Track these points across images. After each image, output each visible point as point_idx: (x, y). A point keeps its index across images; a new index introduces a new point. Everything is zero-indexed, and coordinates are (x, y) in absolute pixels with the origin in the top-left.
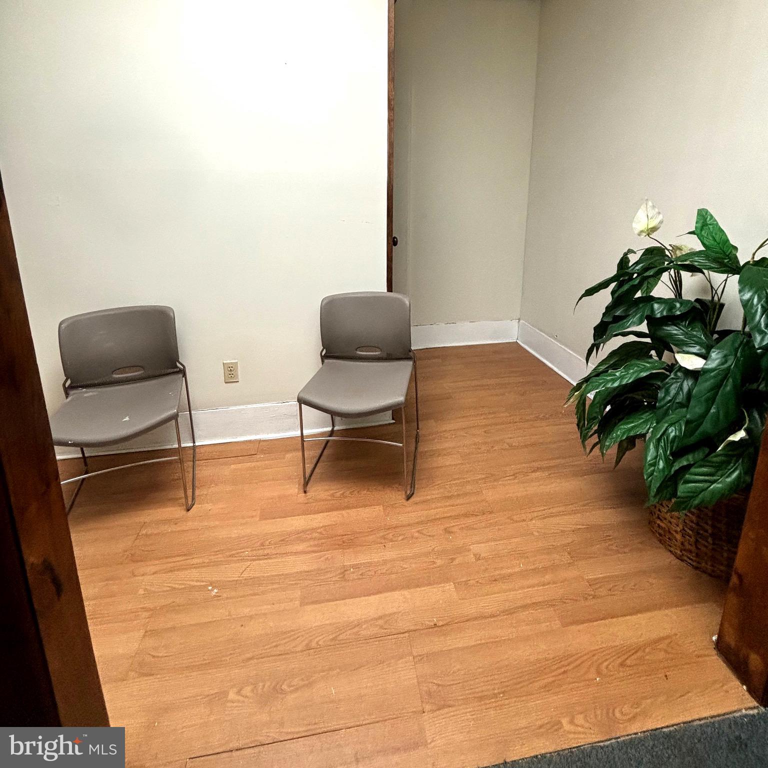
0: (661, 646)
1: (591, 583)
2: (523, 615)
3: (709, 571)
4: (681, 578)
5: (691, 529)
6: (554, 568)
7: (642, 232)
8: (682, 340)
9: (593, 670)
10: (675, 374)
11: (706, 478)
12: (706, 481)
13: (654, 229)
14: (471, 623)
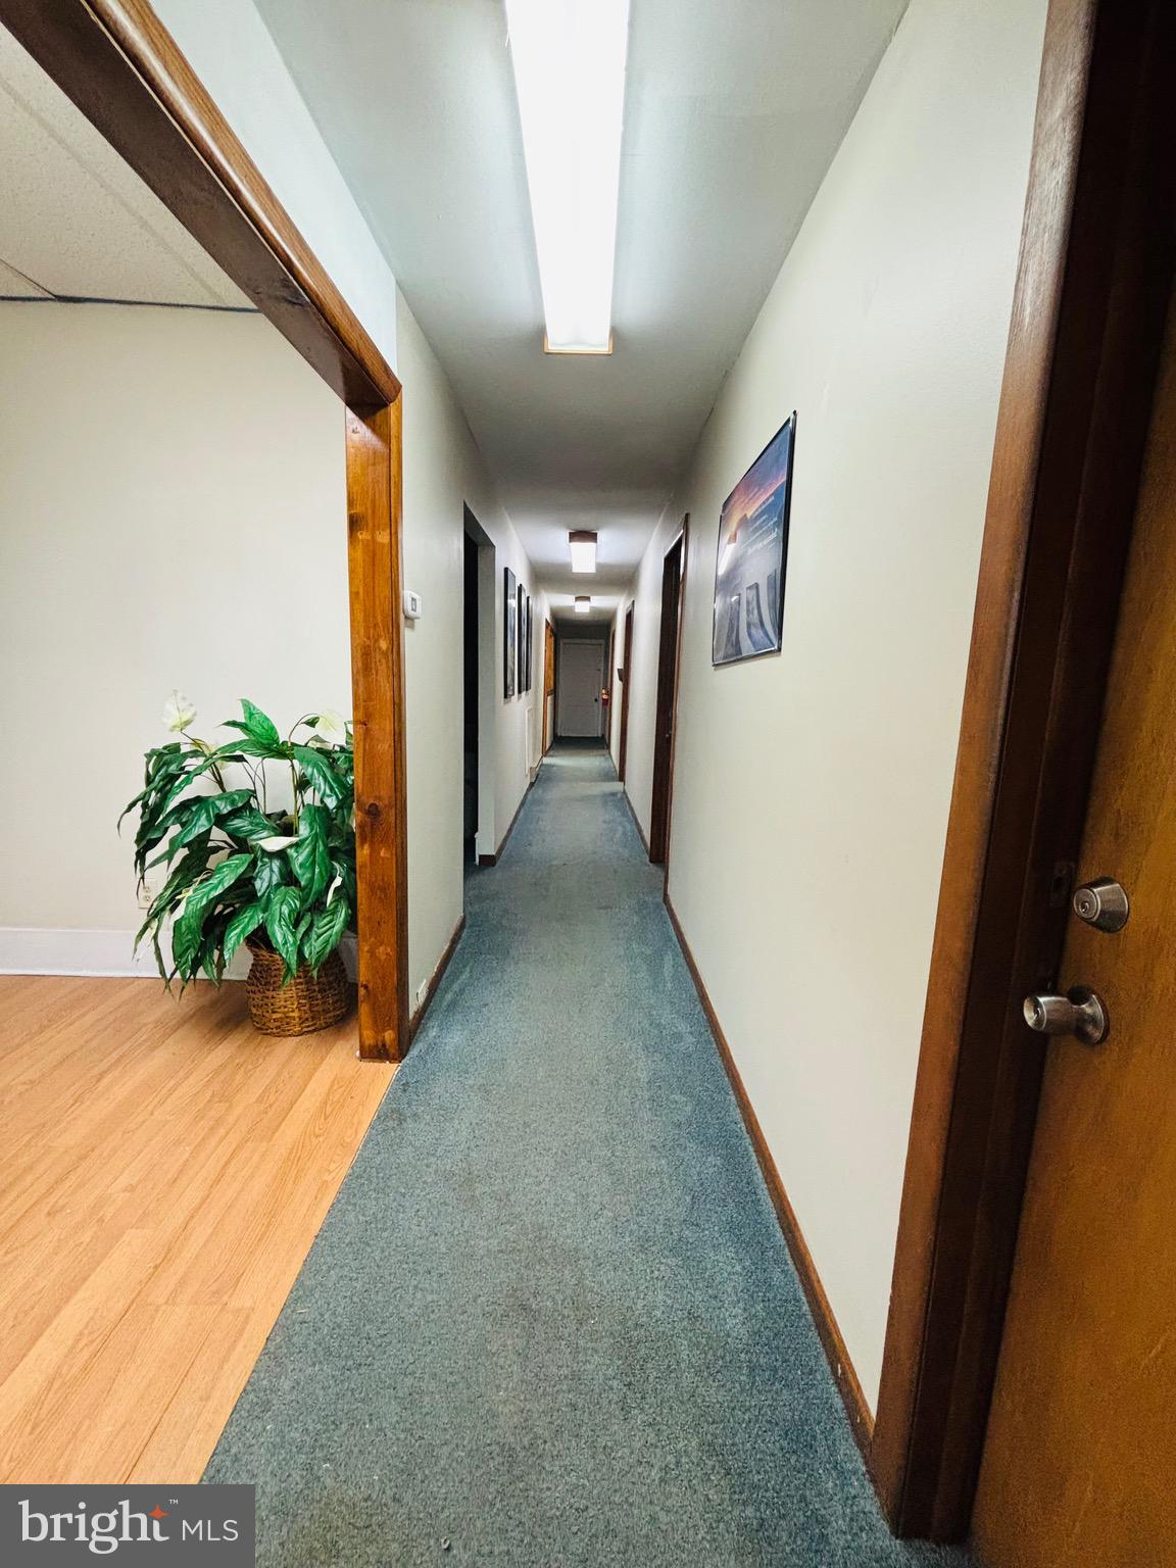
0: (335, 1088)
1: (259, 1100)
2: (231, 1170)
3: (324, 1025)
4: (311, 1045)
5: (305, 997)
6: (219, 1122)
7: (175, 727)
8: (251, 830)
9: (313, 1139)
10: (262, 861)
11: (327, 927)
12: (328, 929)
13: (187, 723)
14: (191, 1225)
